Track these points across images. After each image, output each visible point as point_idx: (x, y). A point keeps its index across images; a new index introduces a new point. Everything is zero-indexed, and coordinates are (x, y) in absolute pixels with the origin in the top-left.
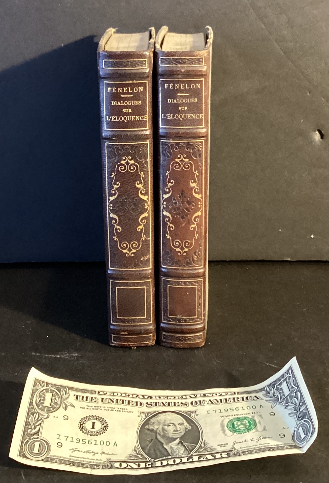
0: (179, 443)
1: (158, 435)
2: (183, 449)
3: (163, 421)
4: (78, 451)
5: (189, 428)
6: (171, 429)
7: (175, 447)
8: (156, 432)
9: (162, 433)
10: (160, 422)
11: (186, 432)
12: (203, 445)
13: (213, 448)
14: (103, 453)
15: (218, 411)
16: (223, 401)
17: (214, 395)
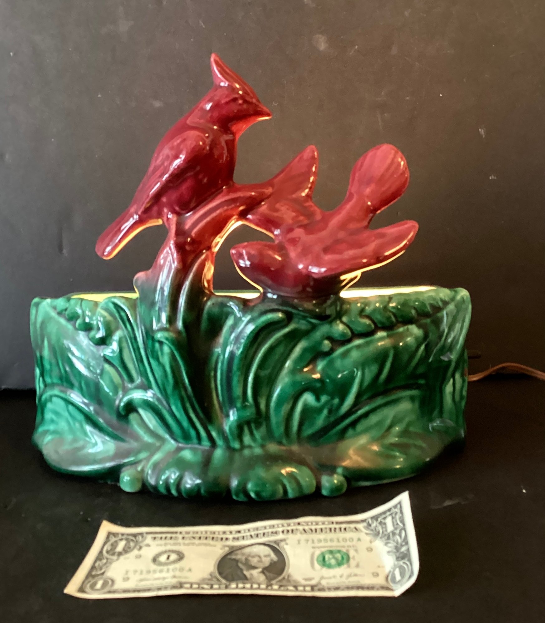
0: (260, 572)
1: (239, 563)
2: (264, 577)
3: (248, 553)
4: (147, 580)
5: (274, 557)
6: (254, 560)
7: (255, 574)
9: (244, 562)
11: (271, 564)
13: (297, 581)
15: (310, 542)
16: (318, 531)
17: (310, 524)
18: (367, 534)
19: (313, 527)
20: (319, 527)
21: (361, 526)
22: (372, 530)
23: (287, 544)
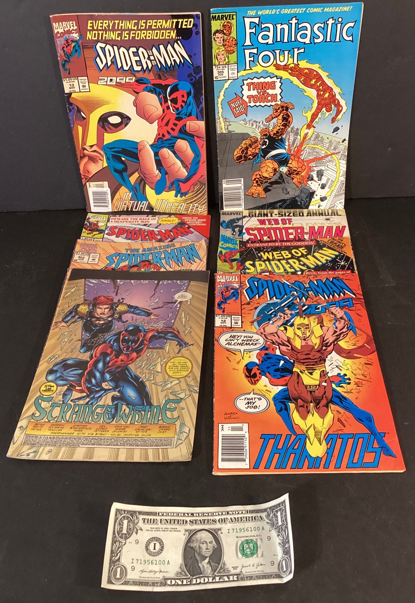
0: (208, 563)
1: (196, 553)
2: (210, 568)
3: (199, 539)
4: (145, 571)
5: (216, 546)
6: (204, 546)
7: (206, 566)
8: (195, 550)
9: (198, 551)
10: (197, 540)
11: (213, 551)
12: (223, 566)
13: (229, 569)
14: (161, 571)
15: (235, 530)
16: (240, 520)
17: (234, 513)
18: (267, 523)
19: (236, 516)
20: (240, 516)
21: (264, 515)
22: (270, 520)
23: (222, 533)
